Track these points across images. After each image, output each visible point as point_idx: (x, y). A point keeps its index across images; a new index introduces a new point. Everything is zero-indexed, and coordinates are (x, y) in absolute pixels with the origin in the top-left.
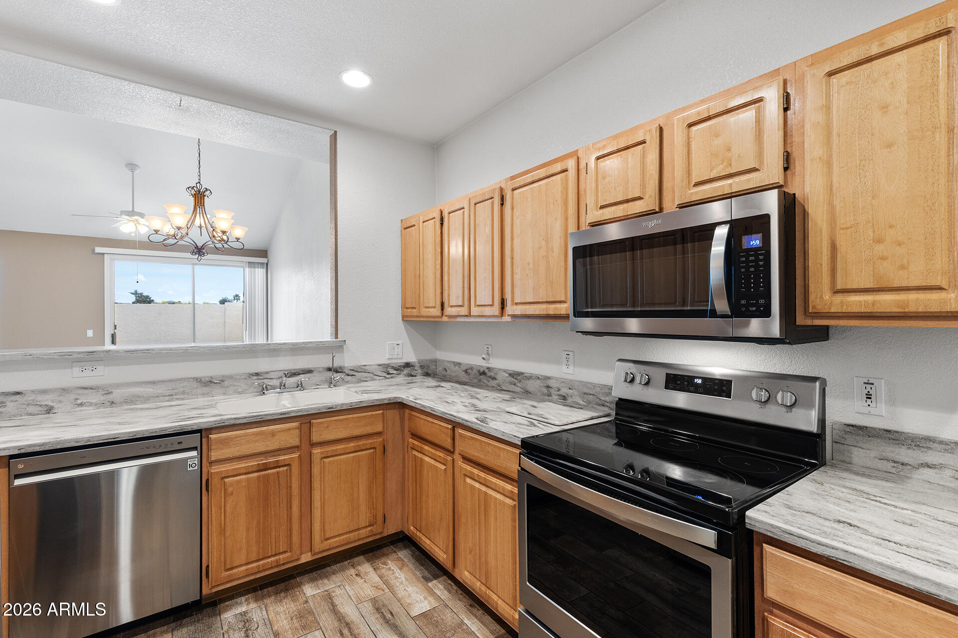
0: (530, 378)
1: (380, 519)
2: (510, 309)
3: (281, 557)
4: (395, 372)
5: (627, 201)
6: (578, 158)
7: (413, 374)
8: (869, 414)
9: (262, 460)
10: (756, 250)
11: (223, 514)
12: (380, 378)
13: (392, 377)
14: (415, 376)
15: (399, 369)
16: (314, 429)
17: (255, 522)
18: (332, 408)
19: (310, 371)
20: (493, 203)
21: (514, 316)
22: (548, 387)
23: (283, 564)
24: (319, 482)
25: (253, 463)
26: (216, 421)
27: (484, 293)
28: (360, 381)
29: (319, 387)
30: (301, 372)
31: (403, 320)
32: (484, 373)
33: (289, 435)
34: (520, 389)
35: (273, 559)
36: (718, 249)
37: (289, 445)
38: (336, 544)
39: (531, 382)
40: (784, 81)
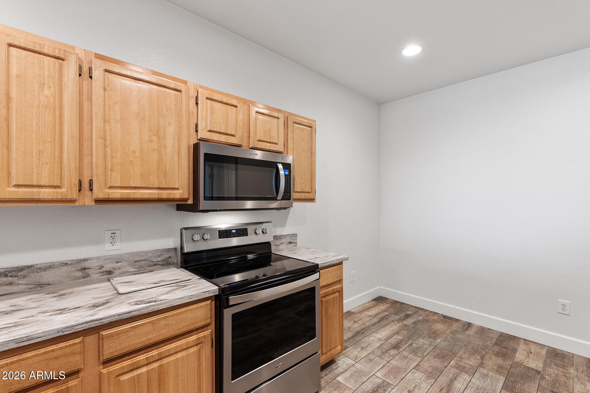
10: (287, 176)
39: (52, 271)
40: (284, 116)
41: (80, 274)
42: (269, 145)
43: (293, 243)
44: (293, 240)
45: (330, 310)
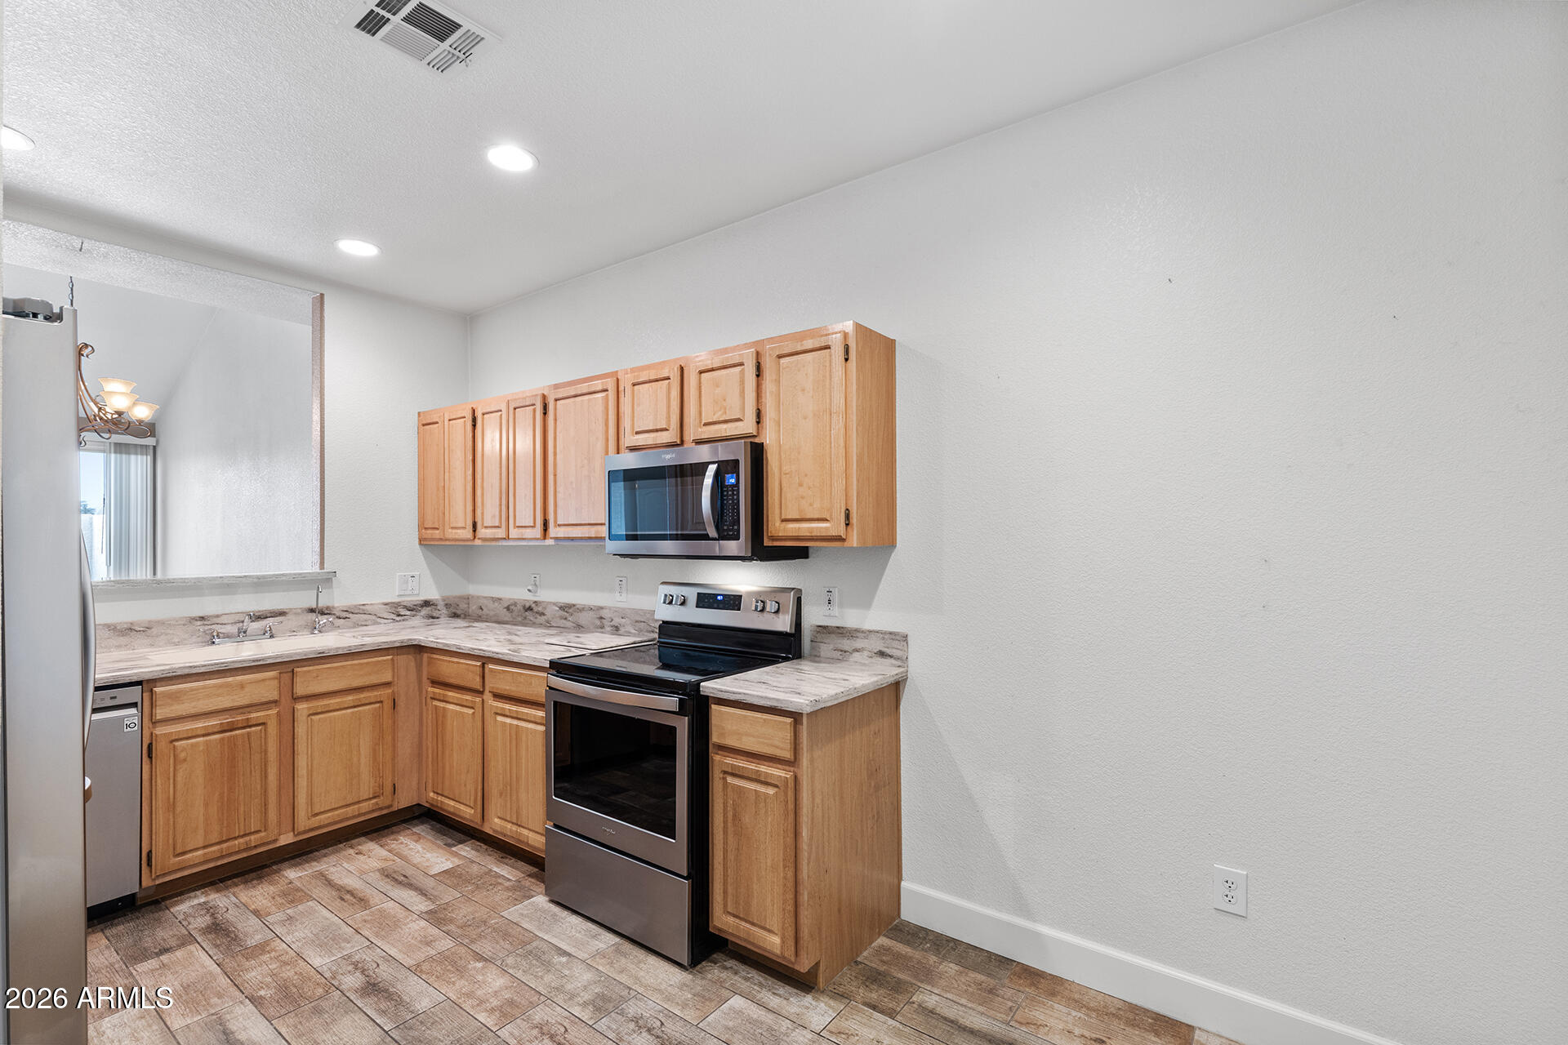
0: (582, 609)
1: (388, 789)
2: (553, 531)
3: (252, 837)
4: (408, 613)
5: (657, 431)
6: (618, 380)
7: (434, 615)
8: (829, 616)
9: (228, 719)
10: (733, 486)
11: (172, 786)
12: (386, 621)
13: (403, 620)
14: (438, 618)
15: (413, 609)
16: (298, 680)
17: (217, 794)
18: (323, 653)
19: (282, 613)
20: (534, 410)
21: (556, 539)
22: (601, 618)
23: (255, 847)
24: (305, 744)
25: (213, 722)
26: (163, 670)
27: (525, 511)
28: (357, 625)
29: (295, 634)
30: (269, 615)
31: (420, 544)
32: (530, 609)
33: (264, 688)
34: (571, 624)
35: (241, 840)
36: (708, 481)
37: (264, 700)
38: (328, 820)
39: (584, 614)
40: (758, 353)
41: (598, 623)
42: (724, 426)
43: (891, 657)
44: (892, 645)
45: (747, 819)
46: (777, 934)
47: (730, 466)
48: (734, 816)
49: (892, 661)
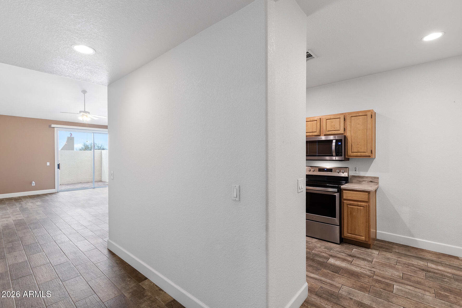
5: (313, 132)
8: (355, 173)
10: (339, 145)
36: (334, 144)
40: (344, 116)
42: (335, 131)
44: (374, 180)
45: (354, 214)
46: (363, 236)
47: (340, 141)
48: (351, 213)
49: (374, 183)
